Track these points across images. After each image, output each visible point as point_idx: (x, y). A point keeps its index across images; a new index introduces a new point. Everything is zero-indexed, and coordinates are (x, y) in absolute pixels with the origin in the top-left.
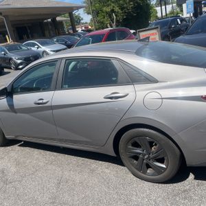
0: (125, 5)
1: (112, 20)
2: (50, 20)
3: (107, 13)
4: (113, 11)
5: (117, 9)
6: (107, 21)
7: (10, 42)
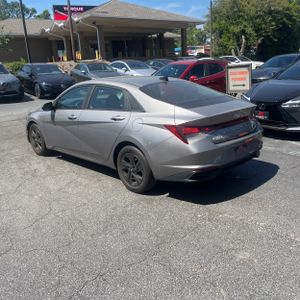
0: (263, 26)
1: (240, 45)
2: (155, 36)
3: (234, 34)
4: (243, 32)
5: (249, 30)
6: (232, 46)
7: (98, 59)
